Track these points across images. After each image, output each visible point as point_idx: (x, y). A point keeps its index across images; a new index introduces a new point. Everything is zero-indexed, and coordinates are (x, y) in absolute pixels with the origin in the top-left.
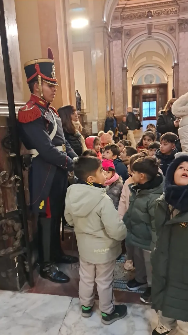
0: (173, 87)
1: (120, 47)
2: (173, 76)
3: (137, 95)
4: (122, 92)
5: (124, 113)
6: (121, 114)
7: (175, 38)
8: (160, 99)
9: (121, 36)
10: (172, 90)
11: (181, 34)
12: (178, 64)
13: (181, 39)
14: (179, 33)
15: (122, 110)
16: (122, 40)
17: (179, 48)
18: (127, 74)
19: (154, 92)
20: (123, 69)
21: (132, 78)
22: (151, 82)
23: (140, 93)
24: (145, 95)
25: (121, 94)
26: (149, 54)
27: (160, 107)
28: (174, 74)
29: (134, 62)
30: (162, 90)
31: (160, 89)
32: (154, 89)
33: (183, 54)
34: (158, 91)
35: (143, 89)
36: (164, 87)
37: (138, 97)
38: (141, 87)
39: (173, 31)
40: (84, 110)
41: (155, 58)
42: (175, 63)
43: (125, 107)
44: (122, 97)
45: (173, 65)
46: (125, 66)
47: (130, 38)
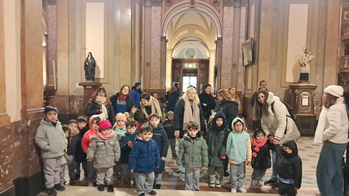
0: (216, 63)
1: (160, 13)
2: (215, 52)
3: (177, 69)
4: (160, 63)
5: (161, 86)
6: (158, 87)
7: (219, 12)
8: (201, 75)
9: (162, 2)
10: (215, 67)
11: (226, 8)
12: (221, 38)
13: (225, 13)
14: (223, 7)
15: (159, 83)
16: (162, 6)
17: (223, 22)
18: (166, 44)
19: (195, 67)
20: (161, 38)
21: (173, 50)
22: (192, 57)
23: (181, 67)
24: (186, 69)
25: (158, 66)
26: (192, 27)
27: (201, 83)
28: (218, 49)
29: (175, 33)
30: (203, 66)
31: (201, 64)
32: (195, 64)
33: (227, 29)
34: (200, 66)
35: (183, 63)
36: (206, 62)
37: (178, 71)
38: (182, 61)
39: (217, 4)
40: (101, 80)
41: (197, 32)
42: (218, 38)
43: (162, 80)
44: (159, 70)
45: (216, 39)
46: (164, 35)
47: (171, 6)
